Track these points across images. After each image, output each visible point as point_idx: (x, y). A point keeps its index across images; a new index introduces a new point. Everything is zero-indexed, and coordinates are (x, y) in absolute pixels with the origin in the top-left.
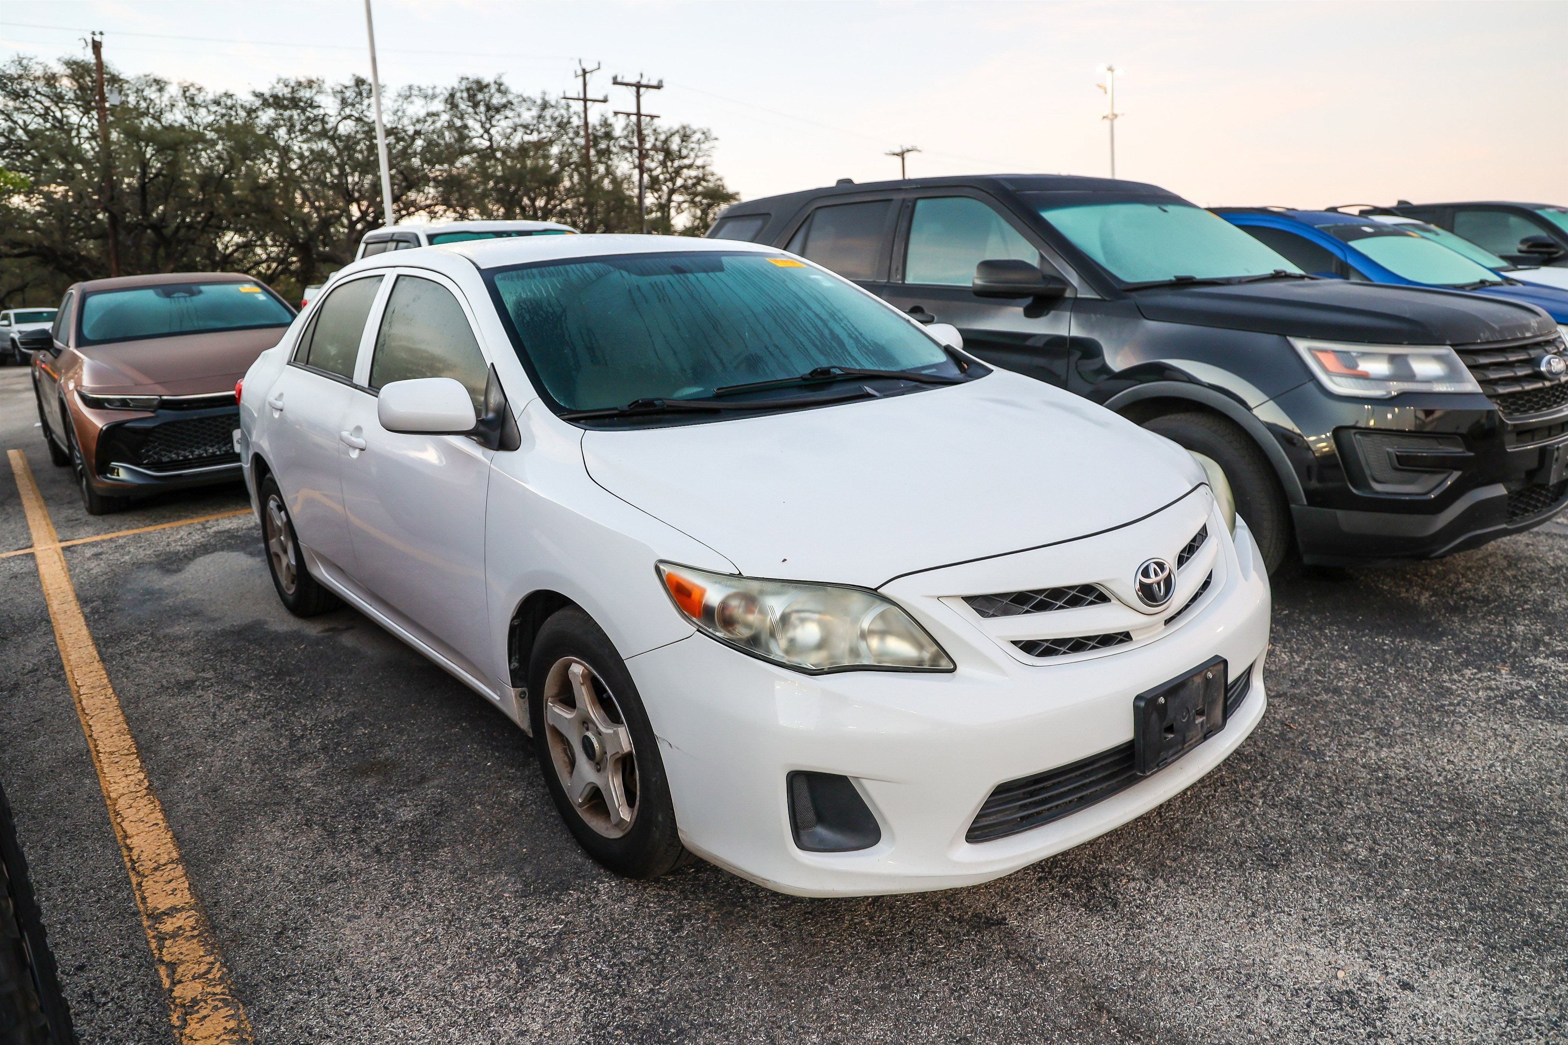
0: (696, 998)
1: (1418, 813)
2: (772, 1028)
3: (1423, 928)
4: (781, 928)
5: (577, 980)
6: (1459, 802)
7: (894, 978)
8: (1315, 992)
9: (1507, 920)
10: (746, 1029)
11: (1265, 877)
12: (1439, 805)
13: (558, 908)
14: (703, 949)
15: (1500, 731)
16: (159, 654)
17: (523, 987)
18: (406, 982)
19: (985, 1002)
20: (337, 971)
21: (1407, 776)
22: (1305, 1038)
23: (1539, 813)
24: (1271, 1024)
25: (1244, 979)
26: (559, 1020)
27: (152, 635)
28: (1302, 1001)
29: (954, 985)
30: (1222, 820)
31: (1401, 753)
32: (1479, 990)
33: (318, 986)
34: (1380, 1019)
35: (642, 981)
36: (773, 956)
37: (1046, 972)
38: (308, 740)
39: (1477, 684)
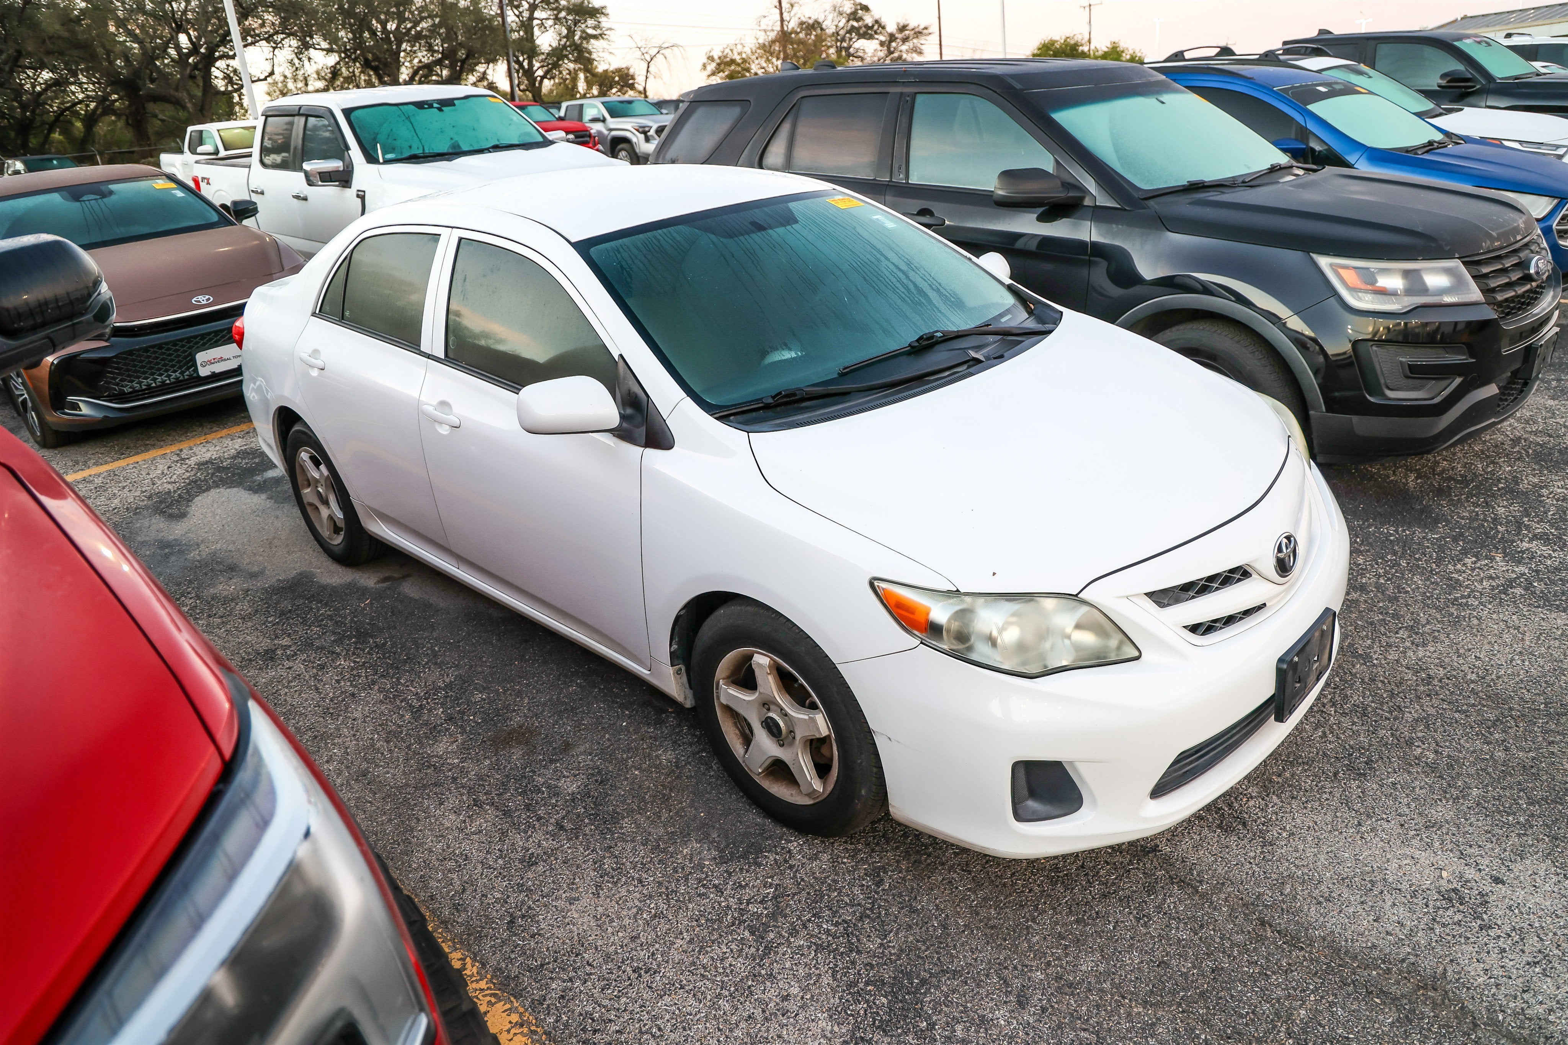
0: (923, 948)
1: (1465, 712)
2: (1000, 970)
3: (1497, 825)
4: (970, 872)
5: (811, 942)
6: (1496, 699)
7: (1084, 911)
8: (1428, 892)
9: (1560, 812)
10: (978, 973)
11: (1359, 787)
12: (1480, 703)
13: (761, 872)
14: (909, 900)
15: (1511, 623)
16: (219, 620)
17: (765, 954)
18: (655, 960)
19: (1167, 926)
20: (586, 956)
21: (1445, 675)
22: (1433, 935)
23: (1561, 705)
24: (1402, 925)
25: (1369, 885)
26: (812, 982)
27: (198, 597)
28: (1420, 901)
29: (1137, 913)
30: (1306, 732)
31: (1435, 651)
32: (1555, 879)
33: (576, 972)
34: (1485, 912)
35: (869, 936)
36: (973, 901)
37: (1208, 894)
38: (430, 711)
39: (1479, 575)
